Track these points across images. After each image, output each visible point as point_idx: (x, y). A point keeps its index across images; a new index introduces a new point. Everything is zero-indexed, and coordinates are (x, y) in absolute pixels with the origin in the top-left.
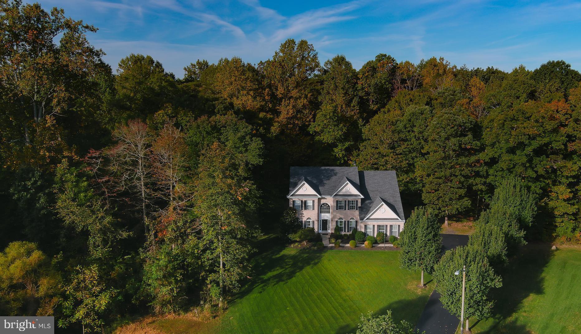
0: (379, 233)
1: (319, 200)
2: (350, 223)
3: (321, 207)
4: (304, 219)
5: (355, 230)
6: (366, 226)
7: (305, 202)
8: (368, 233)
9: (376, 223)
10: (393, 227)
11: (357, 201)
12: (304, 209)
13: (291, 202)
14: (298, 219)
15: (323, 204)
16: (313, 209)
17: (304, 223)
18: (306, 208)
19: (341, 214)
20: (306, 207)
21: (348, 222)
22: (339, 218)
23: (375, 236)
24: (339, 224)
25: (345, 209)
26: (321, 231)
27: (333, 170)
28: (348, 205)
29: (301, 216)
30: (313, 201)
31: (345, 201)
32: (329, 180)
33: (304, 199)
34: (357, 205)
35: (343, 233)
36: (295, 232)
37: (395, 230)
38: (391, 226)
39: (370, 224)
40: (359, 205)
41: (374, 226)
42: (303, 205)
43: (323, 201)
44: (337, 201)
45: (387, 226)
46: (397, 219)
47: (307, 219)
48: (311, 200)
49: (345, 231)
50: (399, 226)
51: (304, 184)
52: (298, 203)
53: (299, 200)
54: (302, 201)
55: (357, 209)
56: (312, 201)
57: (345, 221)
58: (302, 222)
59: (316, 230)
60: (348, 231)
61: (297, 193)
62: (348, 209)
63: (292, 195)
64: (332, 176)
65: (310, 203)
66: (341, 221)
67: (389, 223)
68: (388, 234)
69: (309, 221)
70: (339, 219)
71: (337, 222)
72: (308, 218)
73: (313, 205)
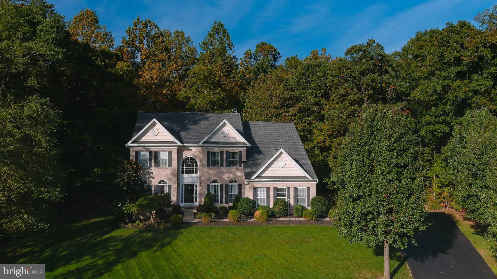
0: (277, 202)
1: (180, 150)
2: (229, 189)
3: (183, 162)
4: (154, 183)
5: (239, 198)
6: (255, 189)
7: (157, 153)
8: (259, 202)
9: (272, 185)
10: (299, 190)
11: (240, 153)
12: (153, 164)
13: (132, 154)
14: (142, 181)
15: (187, 159)
16: (170, 166)
17: (153, 188)
19: (214, 174)
20: (157, 164)
21: (227, 186)
22: (211, 180)
23: (271, 206)
24: (212, 190)
25: (222, 166)
26: (182, 204)
28: (227, 159)
29: (149, 178)
30: (170, 153)
31: (222, 153)
33: (156, 149)
34: (240, 159)
35: (219, 205)
36: (133, 200)
37: (303, 195)
38: (296, 189)
39: (262, 186)
40: (244, 159)
41: (268, 189)
42: (153, 159)
43: (186, 154)
44: (209, 153)
45: (289, 189)
46: (306, 177)
47: (160, 183)
48: (165, 151)
49: (222, 203)
50: (308, 189)
51: (154, 124)
52: (145, 155)
53: (147, 150)
54: (151, 152)
55: (240, 166)
56: (167, 153)
57: (222, 186)
58: (150, 187)
59: (174, 199)
60: (227, 203)
61: (142, 140)
62: (227, 166)
63: (133, 142)
65: (164, 156)
66: (215, 186)
67: (292, 185)
68: (292, 202)
69: (163, 187)
70: (212, 182)
71: (209, 187)
72: (162, 181)
73: (170, 159)
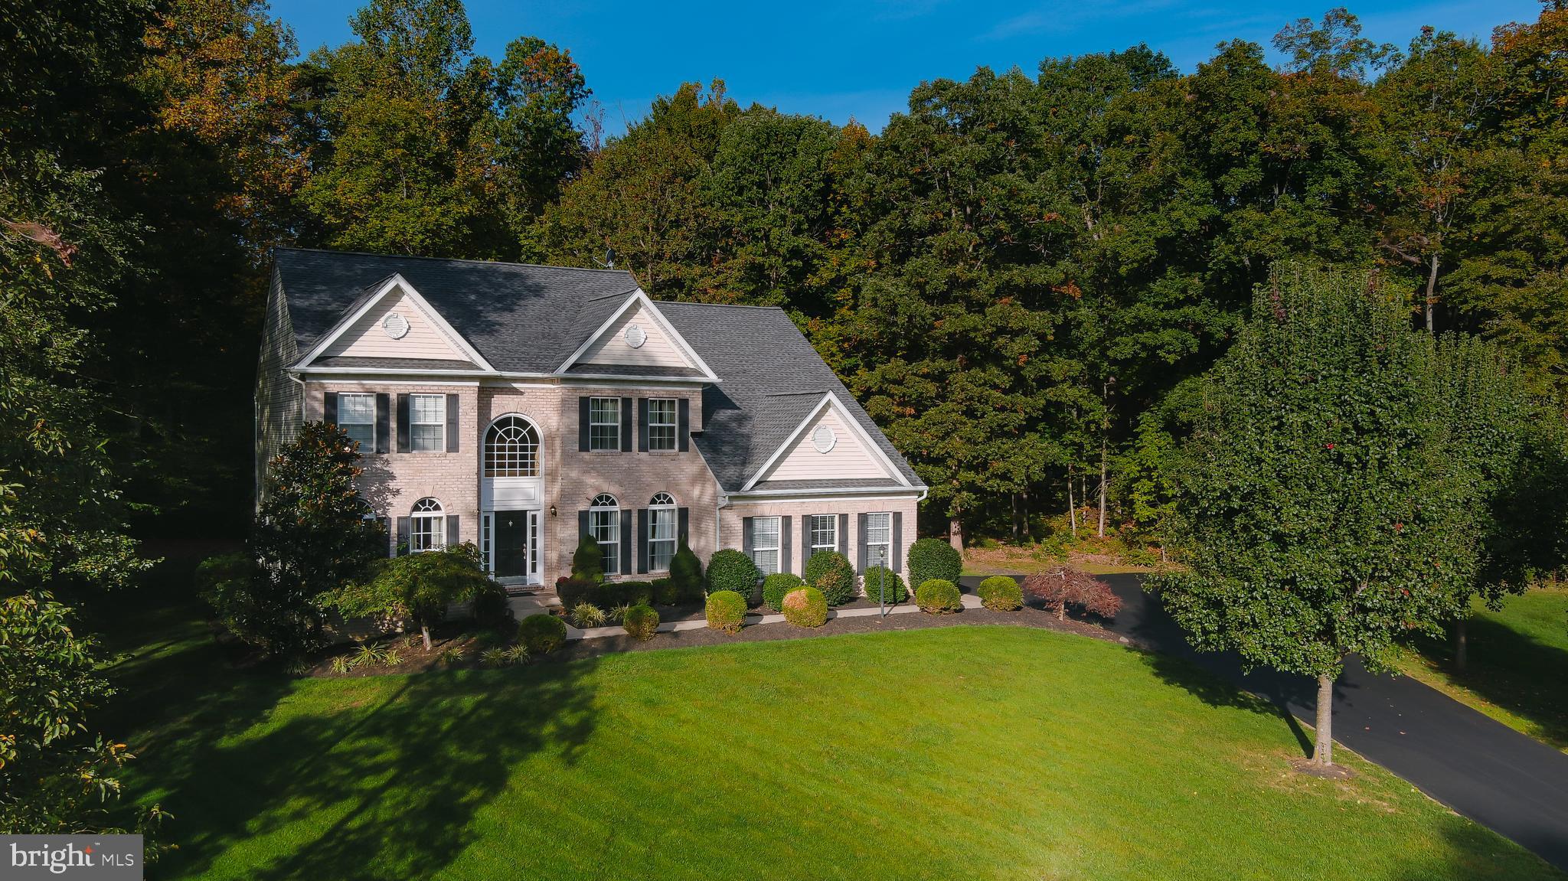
1: (486, 392)
2: (651, 524)
3: (492, 434)
4: (398, 509)
6: (748, 523)
7: (405, 404)
8: (758, 562)
9: (797, 509)
10: (870, 518)
11: (684, 403)
12: (393, 444)
13: (314, 398)
14: (358, 502)
15: (504, 422)
16: (453, 446)
17: (394, 530)
18: (405, 446)
19: (608, 478)
20: (407, 438)
21: (643, 513)
22: (593, 495)
24: (593, 528)
25: (627, 447)
27: (511, 276)
28: (642, 424)
29: (379, 493)
30: (453, 400)
31: (627, 402)
32: (512, 311)
33: (395, 389)
34: (684, 423)
35: (618, 578)
37: (882, 536)
38: (863, 518)
39: (768, 513)
40: (696, 423)
41: (787, 521)
42: (393, 425)
43: (502, 406)
44: (584, 403)
45: (844, 518)
46: (894, 482)
47: (416, 508)
48: (436, 395)
49: (626, 570)
50: (898, 517)
52: (360, 409)
53: (370, 392)
54: (382, 400)
55: (684, 447)
56: (443, 402)
57: (627, 513)
58: (384, 521)
60: (642, 570)
61: (348, 352)
62: (642, 447)
63: (319, 361)
64: (519, 296)
65: (430, 411)
66: (606, 514)
67: (852, 507)
68: (854, 559)
69: (427, 521)
70: (595, 503)
71: (583, 517)
72: (423, 502)
73: (453, 422)
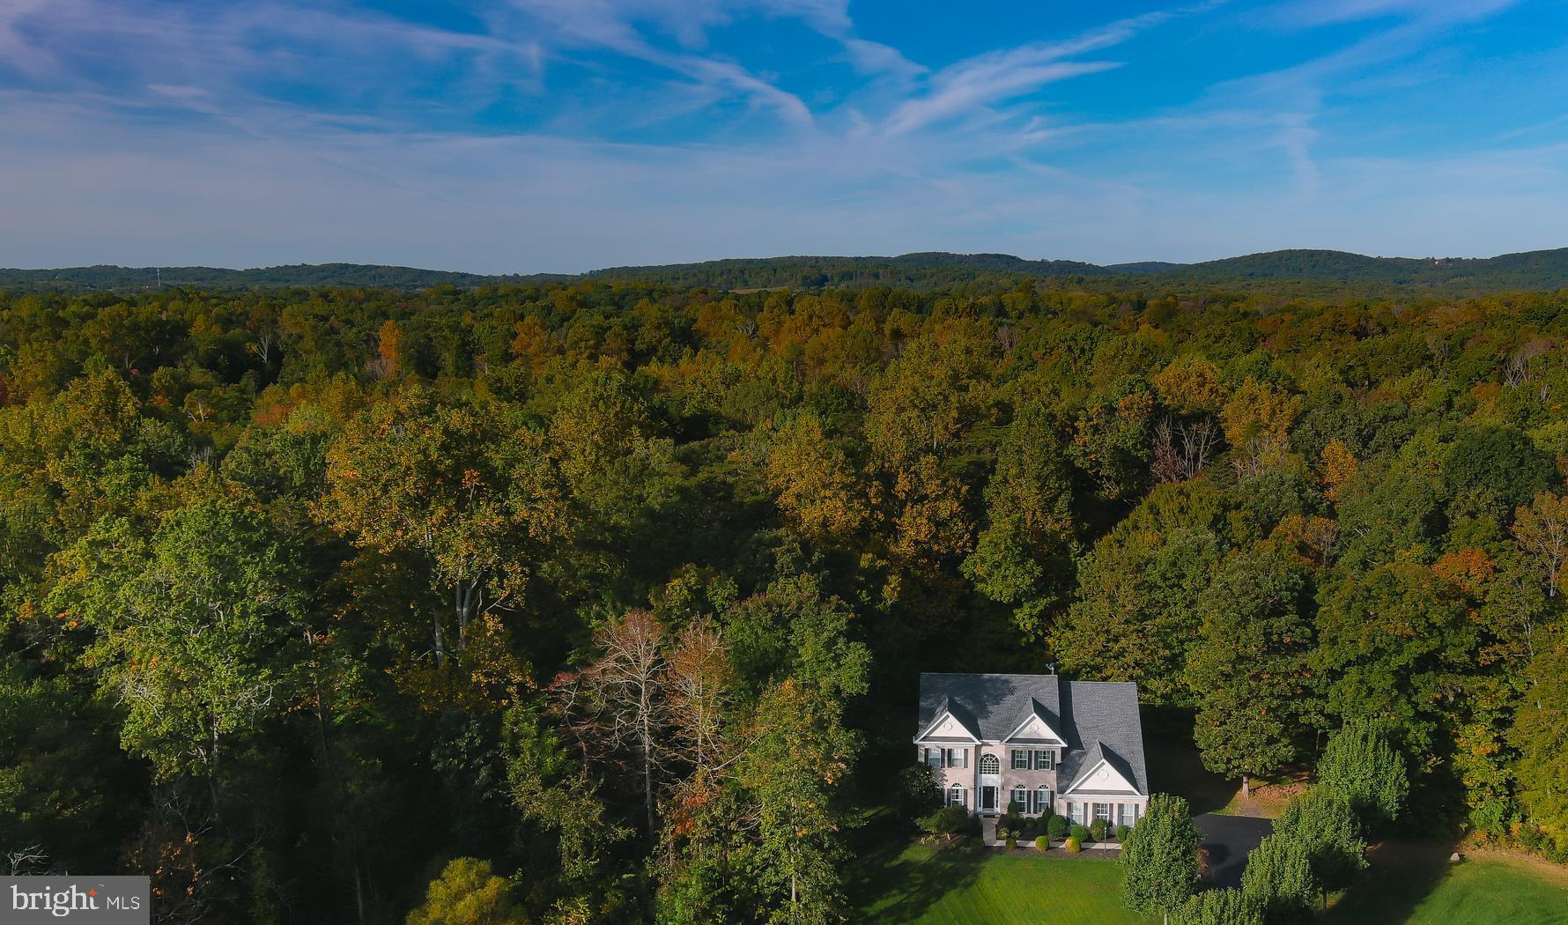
0: (1096, 820)
1: (978, 748)
2: (1039, 796)
3: (981, 760)
4: (947, 786)
5: (1050, 811)
6: (1070, 805)
7: (950, 751)
8: (1074, 819)
9: (1091, 800)
10: (1125, 807)
11: (1053, 753)
12: (946, 765)
13: (922, 752)
14: (935, 784)
15: (986, 756)
16: (966, 766)
17: (946, 793)
18: (950, 765)
19: (1020, 777)
20: (951, 763)
21: (1035, 792)
22: (1016, 784)
23: (1089, 826)
24: (1017, 796)
25: (1030, 768)
26: (980, 809)
27: (1007, 681)
28: (1036, 760)
29: (941, 780)
30: (966, 751)
31: (1030, 752)
32: (998, 704)
33: (947, 747)
34: (1053, 760)
35: (1025, 815)
36: (930, 815)
37: (1129, 813)
38: (1121, 806)
39: (1079, 801)
40: (1058, 760)
41: (1086, 805)
42: (946, 758)
43: (985, 751)
44: (1013, 752)
45: (1111, 805)
46: (1132, 793)
47: (953, 786)
48: (961, 749)
49: (1029, 812)
50: (1137, 806)
51: (948, 716)
52: (936, 753)
53: (938, 747)
54: (943, 750)
55: (1053, 769)
56: (963, 751)
57: (1029, 792)
58: (943, 790)
59: (971, 807)
60: (1035, 812)
61: (932, 735)
62: (1036, 768)
63: (924, 739)
64: (1004, 695)
65: (959, 754)
66: (1021, 792)
67: (1116, 800)
68: (1115, 821)
69: (957, 790)
70: (1018, 787)
71: (1013, 792)
72: (956, 784)
73: (966, 758)
